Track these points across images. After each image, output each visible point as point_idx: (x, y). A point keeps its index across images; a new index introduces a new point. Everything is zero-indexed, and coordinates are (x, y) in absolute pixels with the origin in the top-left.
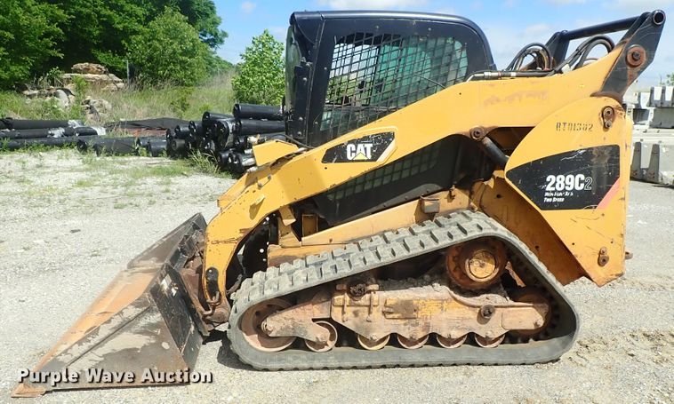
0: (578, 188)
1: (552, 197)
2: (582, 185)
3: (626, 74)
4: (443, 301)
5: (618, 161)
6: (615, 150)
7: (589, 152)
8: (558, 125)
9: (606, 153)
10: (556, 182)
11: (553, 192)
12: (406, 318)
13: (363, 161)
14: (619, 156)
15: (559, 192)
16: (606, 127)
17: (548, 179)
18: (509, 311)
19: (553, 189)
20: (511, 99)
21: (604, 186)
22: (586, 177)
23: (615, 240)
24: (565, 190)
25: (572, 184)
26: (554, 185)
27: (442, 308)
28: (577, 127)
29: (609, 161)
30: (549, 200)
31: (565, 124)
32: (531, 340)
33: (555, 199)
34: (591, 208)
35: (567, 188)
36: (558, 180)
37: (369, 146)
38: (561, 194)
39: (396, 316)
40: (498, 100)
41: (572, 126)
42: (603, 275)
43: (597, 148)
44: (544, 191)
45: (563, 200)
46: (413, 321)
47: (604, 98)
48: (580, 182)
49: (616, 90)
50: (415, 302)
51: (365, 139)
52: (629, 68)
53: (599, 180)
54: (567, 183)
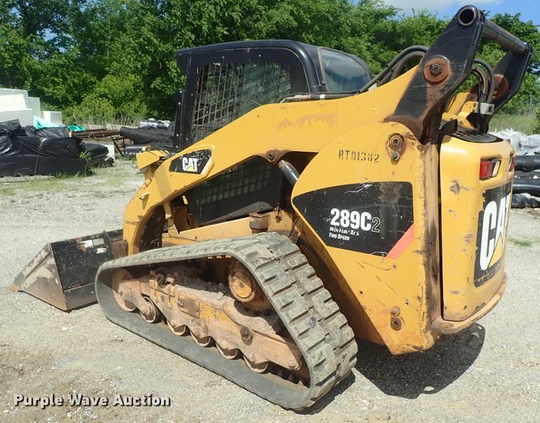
0: (364, 228)
1: (337, 233)
2: (369, 226)
3: (425, 93)
4: (216, 309)
5: (410, 203)
6: (406, 189)
7: (375, 187)
8: (341, 153)
9: (396, 191)
10: (340, 217)
11: (338, 227)
12: (192, 315)
13: (192, 173)
14: (412, 197)
15: (344, 229)
16: (395, 160)
17: (332, 212)
18: (266, 341)
19: (338, 224)
20: (301, 122)
21: (394, 231)
22: (373, 216)
23: (410, 302)
24: (349, 228)
25: (357, 221)
26: (338, 220)
27: (215, 315)
28: (362, 156)
29: (401, 201)
30: (334, 236)
31: (348, 152)
32: (300, 382)
33: (340, 237)
34: (380, 255)
35: (352, 226)
36: (342, 215)
37: (196, 160)
38: (345, 232)
39: (186, 310)
40: (290, 124)
41: (356, 155)
42: (397, 342)
43: (385, 183)
44: (329, 225)
45: (348, 238)
46: (197, 320)
47: (391, 123)
48: (367, 221)
49: (412, 113)
50: (197, 303)
51: (193, 154)
52: (428, 85)
53: (388, 223)
54: (353, 220)
